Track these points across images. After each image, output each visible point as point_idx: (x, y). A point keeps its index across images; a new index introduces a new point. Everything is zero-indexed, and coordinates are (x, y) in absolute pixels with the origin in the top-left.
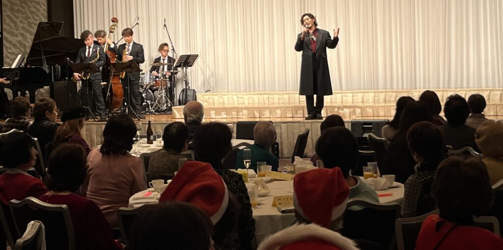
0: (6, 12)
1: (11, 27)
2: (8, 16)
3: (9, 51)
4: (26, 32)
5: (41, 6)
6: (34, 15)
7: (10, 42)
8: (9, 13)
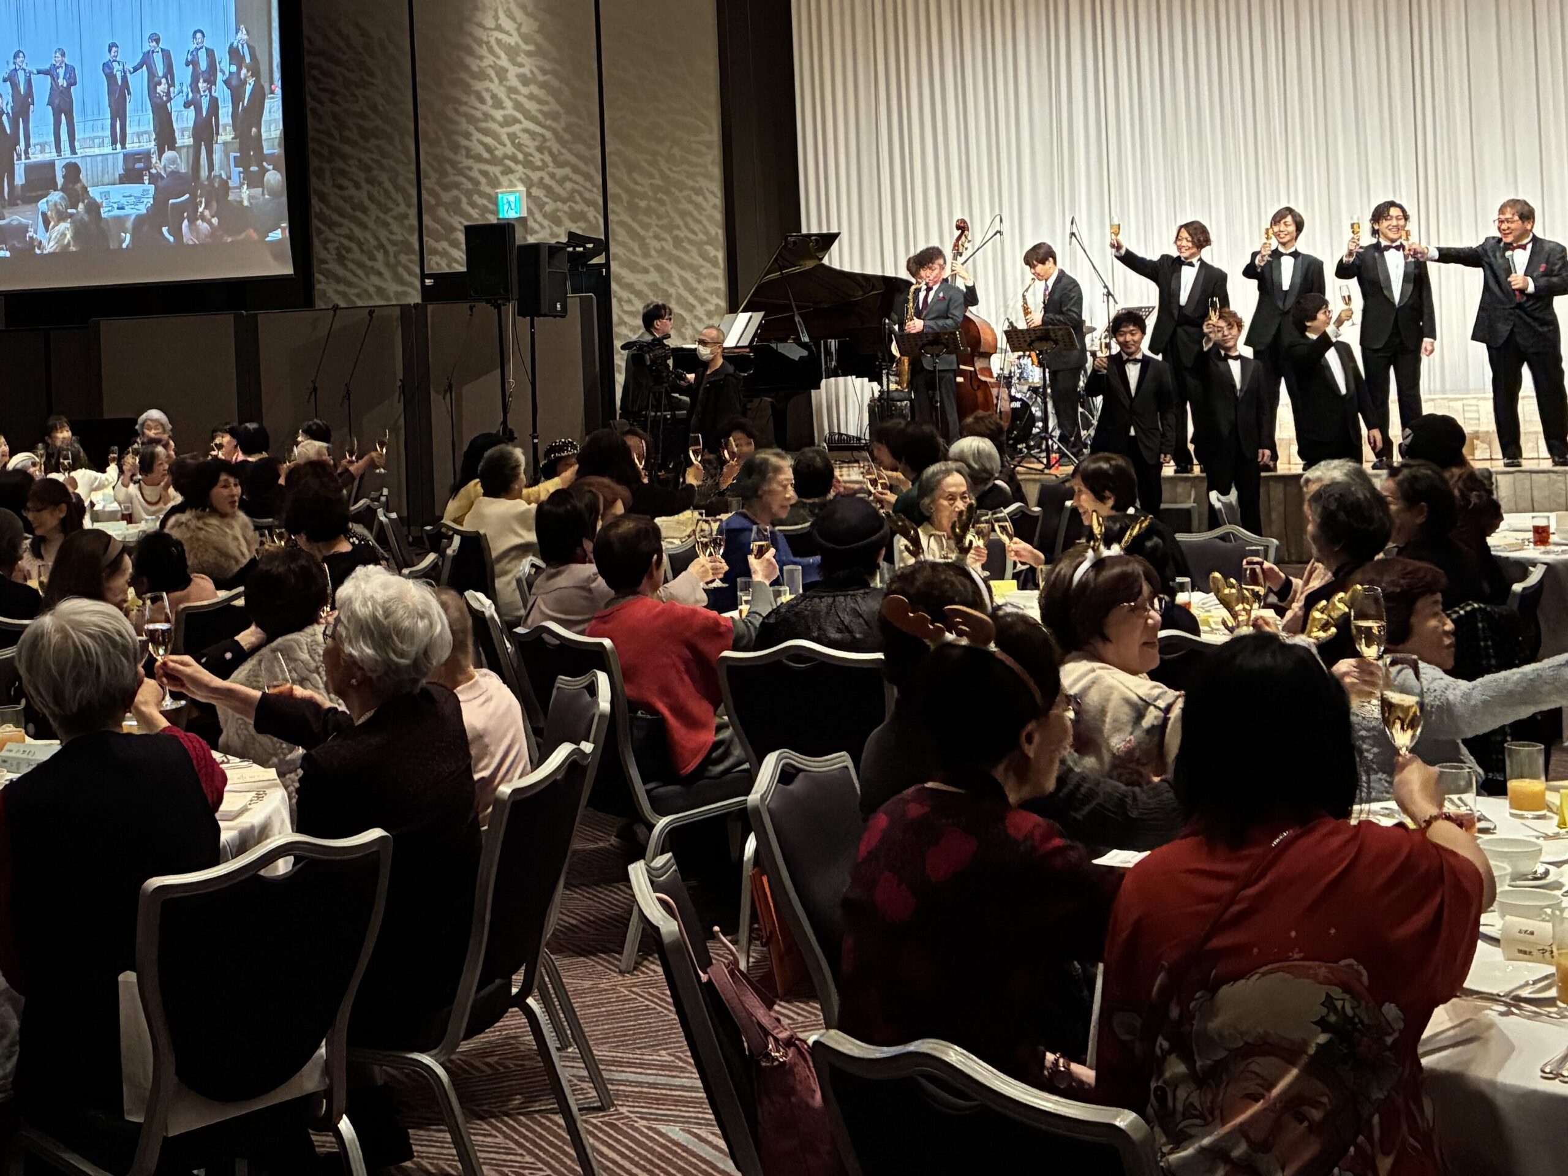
0: (618, 214)
1: (632, 251)
2: (621, 223)
3: (627, 307)
4: (669, 262)
5: (705, 198)
6: (689, 220)
7: (629, 287)
8: (626, 218)
